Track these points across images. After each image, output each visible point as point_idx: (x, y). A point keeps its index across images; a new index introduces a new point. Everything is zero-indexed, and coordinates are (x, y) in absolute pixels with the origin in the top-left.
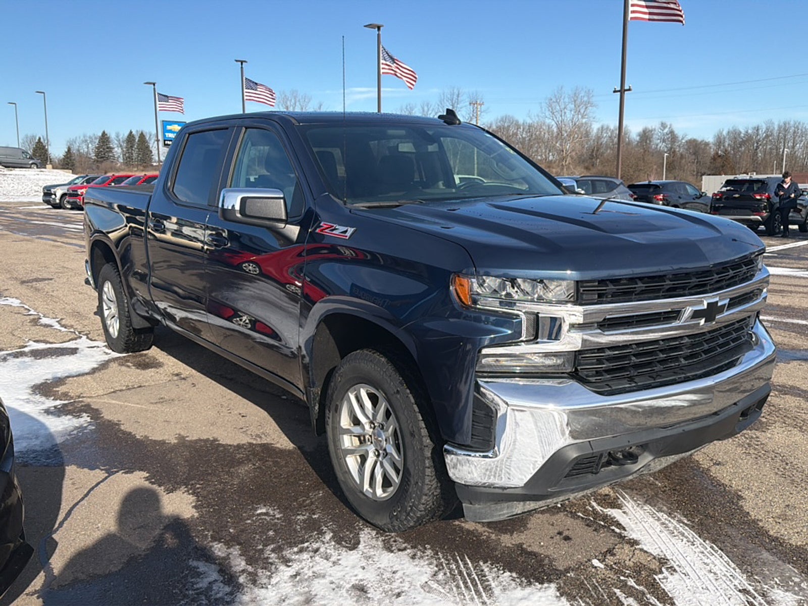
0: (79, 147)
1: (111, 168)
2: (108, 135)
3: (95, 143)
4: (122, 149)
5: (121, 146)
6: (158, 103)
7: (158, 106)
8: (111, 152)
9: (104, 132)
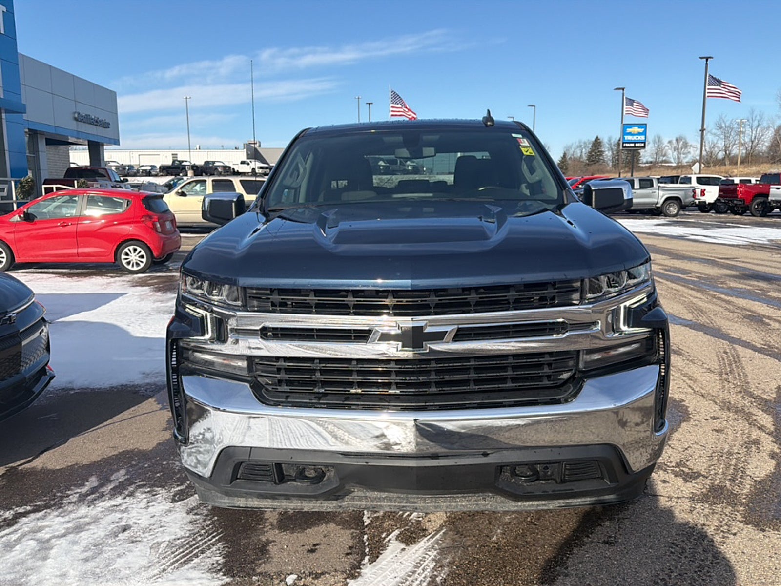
0: (574, 152)
1: (598, 171)
2: (601, 140)
3: (588, 147)
4: (612, 152)
5: (612, 149)
6: (625, 107)
7: (625, 110)
8: (601, 155)
9: (597, 137)
